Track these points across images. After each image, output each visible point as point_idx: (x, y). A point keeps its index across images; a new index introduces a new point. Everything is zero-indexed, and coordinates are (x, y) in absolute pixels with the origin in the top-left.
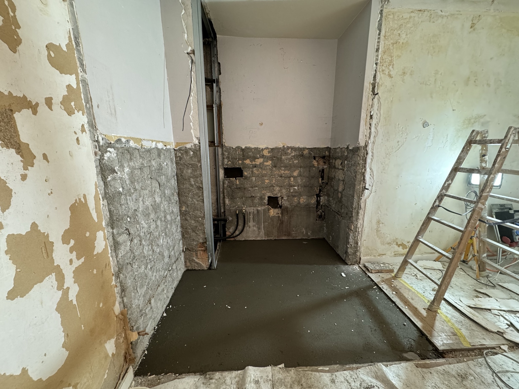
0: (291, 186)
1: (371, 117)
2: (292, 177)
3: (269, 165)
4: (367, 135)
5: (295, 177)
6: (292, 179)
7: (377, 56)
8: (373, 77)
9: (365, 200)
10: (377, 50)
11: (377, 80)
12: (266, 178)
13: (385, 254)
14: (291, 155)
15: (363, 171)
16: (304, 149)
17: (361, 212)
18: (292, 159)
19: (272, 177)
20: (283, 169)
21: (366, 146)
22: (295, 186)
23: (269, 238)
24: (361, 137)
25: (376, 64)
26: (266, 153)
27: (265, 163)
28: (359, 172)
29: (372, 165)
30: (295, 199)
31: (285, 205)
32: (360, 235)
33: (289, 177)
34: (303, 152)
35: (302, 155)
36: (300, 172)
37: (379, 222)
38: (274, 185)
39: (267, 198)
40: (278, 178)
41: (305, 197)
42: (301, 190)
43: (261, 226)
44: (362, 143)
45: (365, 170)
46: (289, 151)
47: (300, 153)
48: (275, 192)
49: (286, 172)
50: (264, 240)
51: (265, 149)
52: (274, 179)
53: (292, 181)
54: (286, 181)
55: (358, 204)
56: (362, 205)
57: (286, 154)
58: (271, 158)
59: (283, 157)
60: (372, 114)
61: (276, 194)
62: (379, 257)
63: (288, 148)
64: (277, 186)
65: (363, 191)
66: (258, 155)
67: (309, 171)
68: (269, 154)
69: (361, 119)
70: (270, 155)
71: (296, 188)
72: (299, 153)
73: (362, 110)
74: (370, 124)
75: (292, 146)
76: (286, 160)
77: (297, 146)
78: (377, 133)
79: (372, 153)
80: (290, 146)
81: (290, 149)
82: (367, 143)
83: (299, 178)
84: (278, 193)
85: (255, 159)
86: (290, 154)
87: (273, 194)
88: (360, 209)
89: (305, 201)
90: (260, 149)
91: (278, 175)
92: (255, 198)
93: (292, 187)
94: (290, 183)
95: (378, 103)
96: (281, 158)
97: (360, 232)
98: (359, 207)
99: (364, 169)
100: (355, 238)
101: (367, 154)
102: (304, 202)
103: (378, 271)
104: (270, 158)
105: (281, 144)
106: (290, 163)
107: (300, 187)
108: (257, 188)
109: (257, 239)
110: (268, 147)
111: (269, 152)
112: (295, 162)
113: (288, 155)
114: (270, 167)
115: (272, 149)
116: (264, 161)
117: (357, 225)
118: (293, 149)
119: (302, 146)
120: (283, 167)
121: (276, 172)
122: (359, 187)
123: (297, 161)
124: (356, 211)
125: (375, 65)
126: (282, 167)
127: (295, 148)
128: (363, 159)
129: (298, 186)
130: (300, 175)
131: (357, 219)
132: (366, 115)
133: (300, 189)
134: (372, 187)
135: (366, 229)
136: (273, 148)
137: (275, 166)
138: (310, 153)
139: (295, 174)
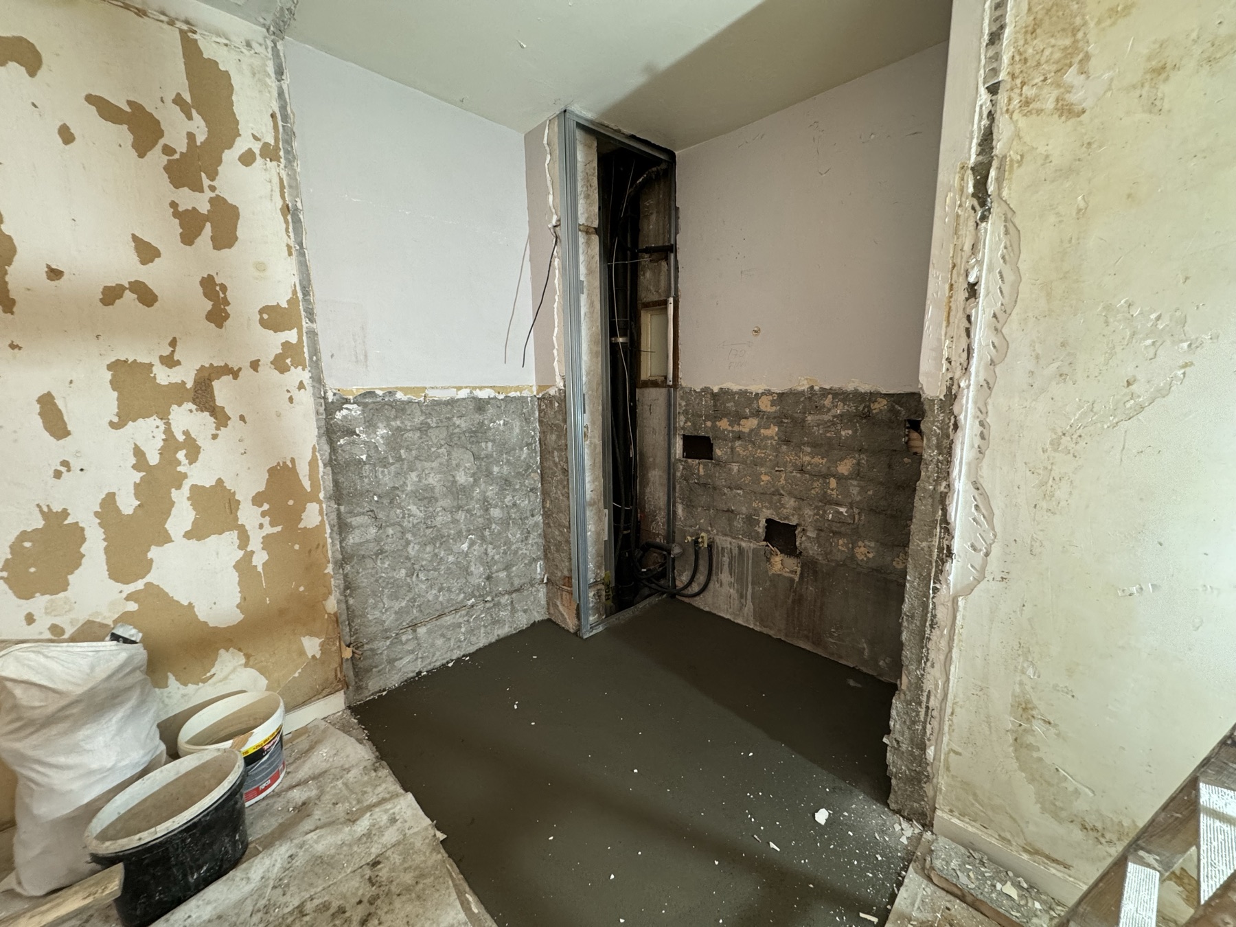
0: (827, 501)
1: (972, 290)
2: (834, 476)
3: (772, 438)
4: (953, 359)
5: (840, 478)
6: (833, 483)
7: (997, 57)
8: (975, 141)
9: (955, 601)
10: (995, 38)
11: (999, 147)
12: (763, 470)
14: (833, 412)
15: (942, 488)
16: (873, 396)
17: (937, 641)
18: (834, 424)
19: (777, 469)
20: (808, 450)
21: (951, 397)
22: (841, 505)
23: (765, 631)
24: (926, 363)
25: (993, 90)
26: (765, 405)
27: (762, 431)
28: (925, 490)
29: (985, 471)
30: (841, 542)
31: (811, 552)
32: (935, 723)
33: (825, 476)
34: (869, 406)
35: (867, 416)
36: (858, 464)
37: (1024, 708)
38: (782, 492)
39: (763, 523)
40: (794, 474)
41: (872, 544)
42: (859, 520)
43: (747, 590)
44: (931, 387)
45: (949, 485)
46: (827, 402)
47: (861, 408)
48: (785, 511)
49: (817, 460)
50: (753, 629)
51: (763, 394)
52: (783, 476)
53: (832, 490)
54: (815, 484)
55: (925, 606)
56: (942, 614)
57: (819, 409)
58: (778, 419)
59: (809, 418)
60: (972, 279)
61: (787, 518)
62: (1025, 857)
63: (825, 392)
64: (790, 494)
65: (943, 563)
66: (747, 410)
67: (890, 466)
68: (774, 409)
69: (928, 302)
70: (775, 412)
71: (843, 510)
72: (857, 408)
73: (933, 272)
74: (969, 318)
75: (836, 386)
76: (818, 426)
77: (850, 387)
78: (1001, 349)
79: (982, 424)
80: (828, 387)
81: (830, 396)
82: (955, 387)
83: (855, 483)
84: (793, 515)
85: (740, 419)
86: (829, 410)
87: (778, 515)
88: (932, 626)
89: (871, 556)
90: (752, 393)
91: (795, 465)
92: (736, 515)
93: (831, 504)
94: (826, 492)
95: (1007, 232)
96: (804, 420)
97: (935, 713)
98: (926, 619)
99: (944, 484)
100: (914, 723)
101: (956, 427)
102: (868, 558)
103: (959, 893)
104: (775, 418)
105: (805, 382)
106: (828, 435)
107: (856, 511)
108: (740, 492)
109: (736, 621)
110: (769, 390)
111: (773, 403)
112: (843, 433)
113: (823, 413)
114: (774, 443)
115: (781, 395)
116: (759, 426)
117: (920, 679)
118: (839, 395)
119: (865, 388)
120: (808, 444)
121: (789, 456)
122: (924, 544)
123: (850, 432)
124: (913, 627)
125: (984, 96)
126: (804, 444)
127: (843, 393)
129: (851, 506)
130: (857, 474)
131: (921, 659)
132: (947, 286)
133: (857, 517)
134: (987, 555)
135: (958, 710)
136: (783, 393)
137: (787, 442)
138: (892, 410)
139: (844, 468)
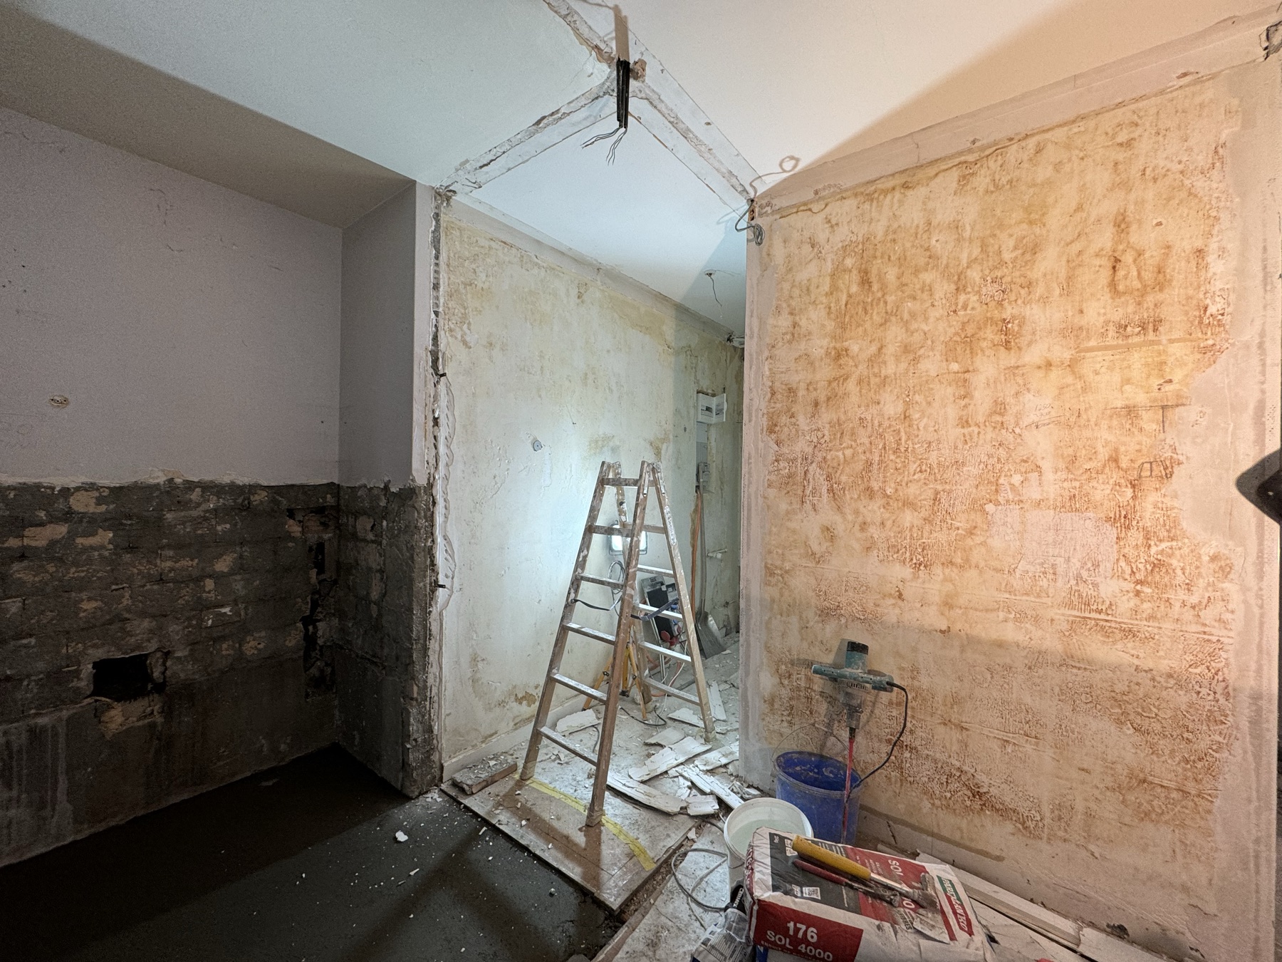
0: (203, 606)
1: (436, 421)
2: (210, 577)
3: (103, 547)
4: (430, 461)
5: (218, 577)
6: (209, 584)
7: (437, 298)
8: (431, 337)
9: (441, 614)
10: (436, 287)
11: (442, 346)
12: (84, 595)
13: (496, 733)
14: (204, 507)
15: (429, 544)
17: (433, 645)
18: (206, 519)
19: (114, 587)
20: (171, 553)
21: (431, 485)
22: (222, 606)
24: (416, 464)
25: (436, 313)
26: (82, 503)
27: (79, 540)
28: (420, 547)
29: (449, 528)
30: (225, 646)
31: (182, 676)
32: (436, 705)
33: (198, 580)
34: (249, 499)
35: (246, 508)
36: (241, 557)
37: (474, 660)
38: (127, 616)
39: (88, 669)
40: (148, 587)
41: (263, 634)
42: (246, 614)
43: (55, 790)
44: (421, 480)
45: (433, 541)
46: (195, 495)
47: (240, 501)
48: (133, 640)
49: (186, 563)
50: (74, 843)
51: (78, 489)
52: (127, 595)
53: (209, 592)
54: (184, 592)
55: (425, 627)
56: (434, 628)
57: (183, 504)
58: (111, 522)
59: (169, 516)
60: (436, 416)
61: (139, 647)
62: (483, 745)
63: (190, 486)
64: (143, 614)
65: (433, 592)
66: (42, 514)
67: (275, 553)
68: (103, 508)
69: (414, 424)
70: (107, 511)
71: (226, 610)
72: (235, 501)
73: (415, 406)
74: (435, 437)
75: (207, 477)
76: (183, 523)
77: (226, 480)
78: (451, 456)
79: (445, 500)
80: (196, 480)
81: (198, 490)
82: (432, 479)
83: (238, 577)
84: (149, 641)
85: (24, 528)
86: (199, 505)
87: (119, 649)
88: (430, 639)
89: (261, 646)
90: (53, 489)
91: (149, 578)
93: (208, 608)
94: (200, 598)
95: (448, 394)
96: (161, 518)
97: (436, 698)
98: (427, 634)
99: (430, 540)
100: (423, 716)
101: (434, 503)
102: (259, 650)
103: (484, 784)
104: (106, 520)
105: (160, 474)
106: (199, 532)
107: (241, 606)
108: (33, 641)
110: (93, 484)
111: (99, 501)
112: (219, 528)
113: (190, 509)
114: (106, 553)
115: (117, 491)
116: (72, 535)
117: (425, 681)
118: (209, 488)
119: (242, 480)
120: (169, 546)
121: (138, 567)
122: (422, 584)
123: (228, 526)
124: (419, 646)
125: (433, 316)
126: (162, 548)
127: (216, 486)
128: (425, 517)
129: (235, 602)
130: (240, 567)
131: (425, 667)
132: (423, 416)
133: (242, 613)
134: (453, 578)
135: (447, 684)
136: (121, 488)
137: (131, 549)
138: (274, 501)
139: (222, 566)
